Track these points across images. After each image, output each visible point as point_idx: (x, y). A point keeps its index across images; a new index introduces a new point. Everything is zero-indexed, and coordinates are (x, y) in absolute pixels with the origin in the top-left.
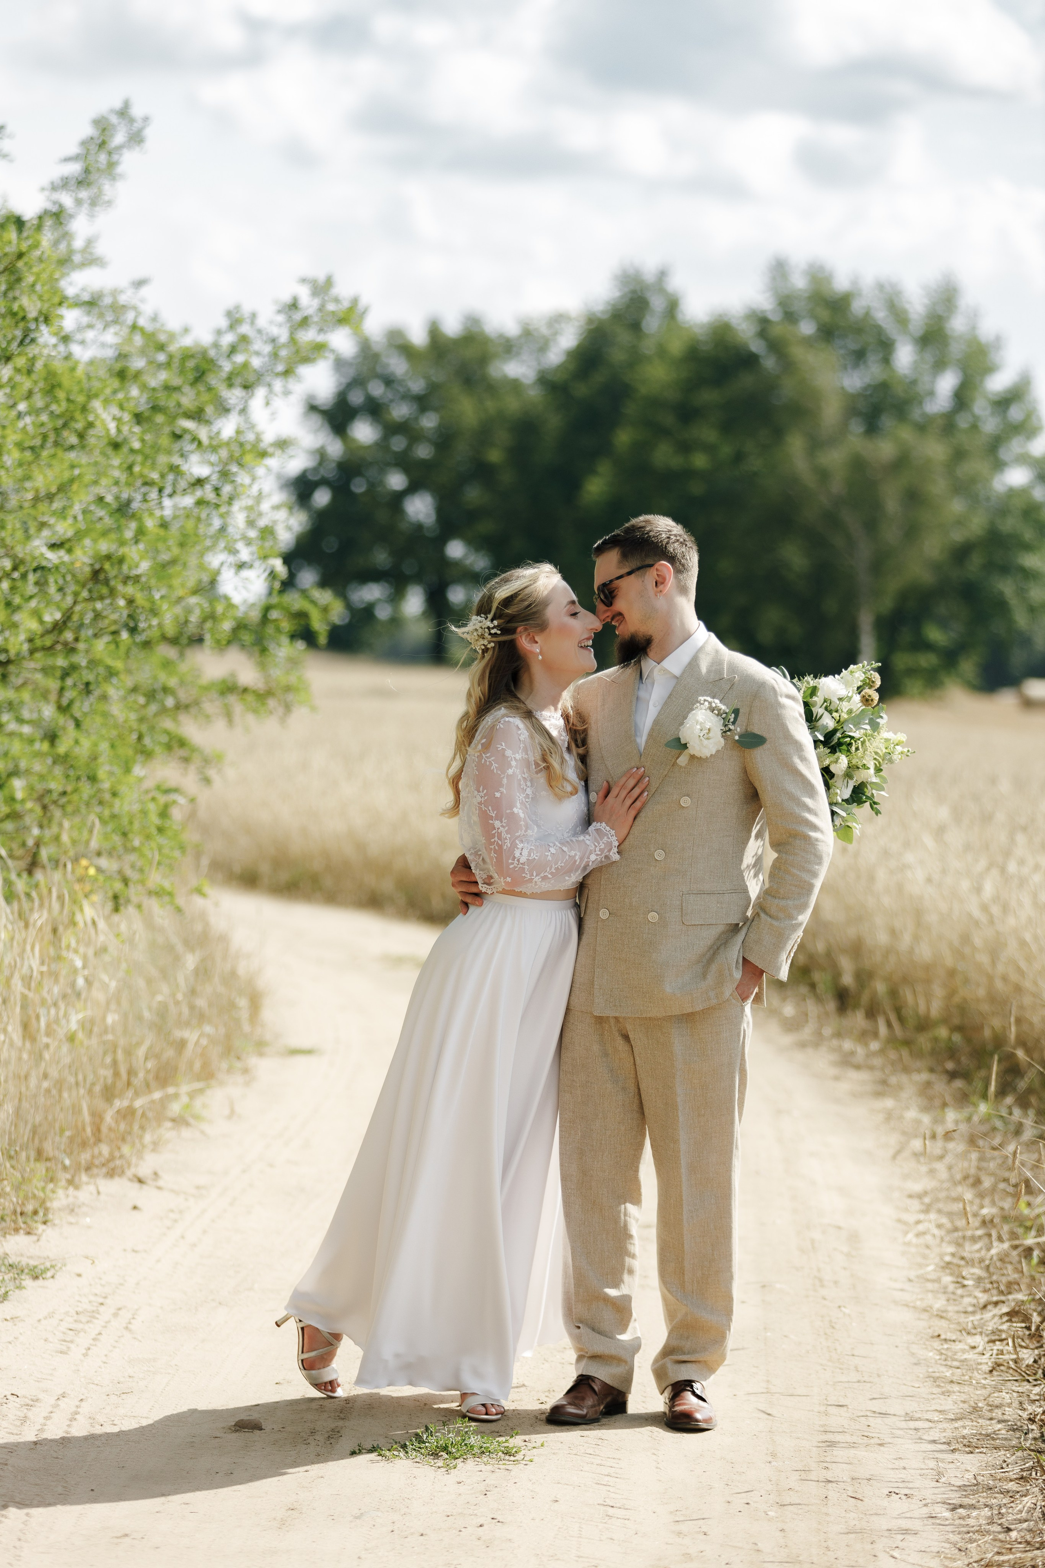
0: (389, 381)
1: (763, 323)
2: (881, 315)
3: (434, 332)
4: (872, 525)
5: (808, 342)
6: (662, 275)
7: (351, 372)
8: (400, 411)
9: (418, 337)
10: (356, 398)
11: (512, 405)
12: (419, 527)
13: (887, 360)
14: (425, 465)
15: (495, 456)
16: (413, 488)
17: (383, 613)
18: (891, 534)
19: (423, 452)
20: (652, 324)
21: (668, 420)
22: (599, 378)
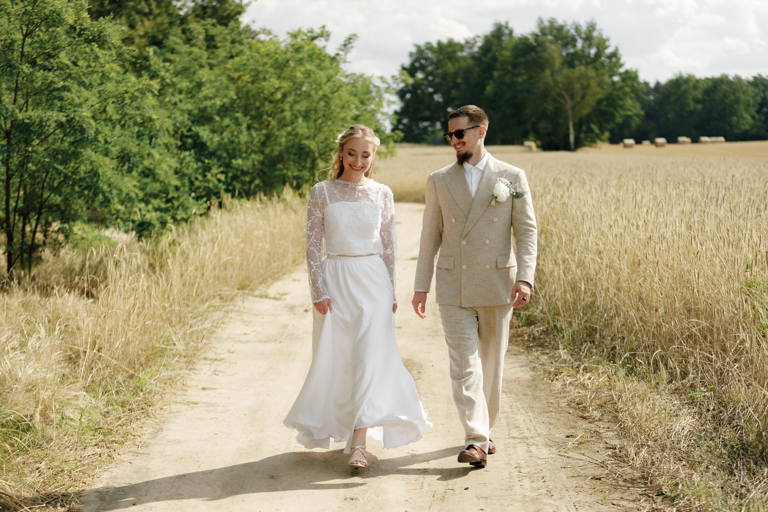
0: (426, 59)
1: (536, 36)
2: (573, 32)
3: (439, 43)
4: (572, 97)
5: (551, 42)
6: (507, 23)
7: (415, 56)
8: (430, 69)
9: (435, 44)
10: (417, 65)
11: (463, 64)
12: (438, 102)
13: (574, 46)
14: (439, 85)
15: (459, 80)
16: (435, 92)
17: (430, 129)
18: (578, 98)
19: (438, 80)
20: (505, 38)
21: (510, 68)
22: (490, 55)
